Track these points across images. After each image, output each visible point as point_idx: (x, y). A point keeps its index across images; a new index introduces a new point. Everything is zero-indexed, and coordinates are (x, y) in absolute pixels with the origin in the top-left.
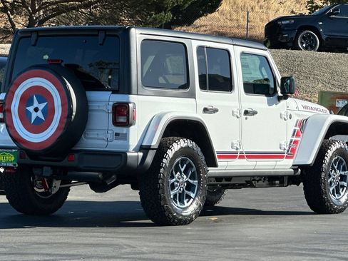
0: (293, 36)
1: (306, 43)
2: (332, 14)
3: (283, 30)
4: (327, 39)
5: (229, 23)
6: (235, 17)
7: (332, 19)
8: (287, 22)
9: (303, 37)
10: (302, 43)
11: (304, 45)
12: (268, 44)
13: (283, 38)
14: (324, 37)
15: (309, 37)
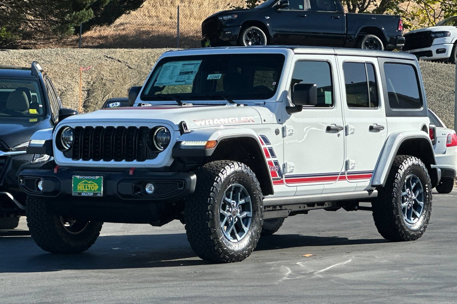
0: (237, 33)
1: (252, 41)
2: (280, 6)
3: (226, 27)
4: (276, 36)
5: (148, 21)
6: (154, 14)
7: (280, 12)
8: (230, 17)
9: (249, 35)
10: (247, 41)
11: (250, 43)
12: (208, 43)
13: (225, 36)
14: (272, 34)
15: (255, 34)
